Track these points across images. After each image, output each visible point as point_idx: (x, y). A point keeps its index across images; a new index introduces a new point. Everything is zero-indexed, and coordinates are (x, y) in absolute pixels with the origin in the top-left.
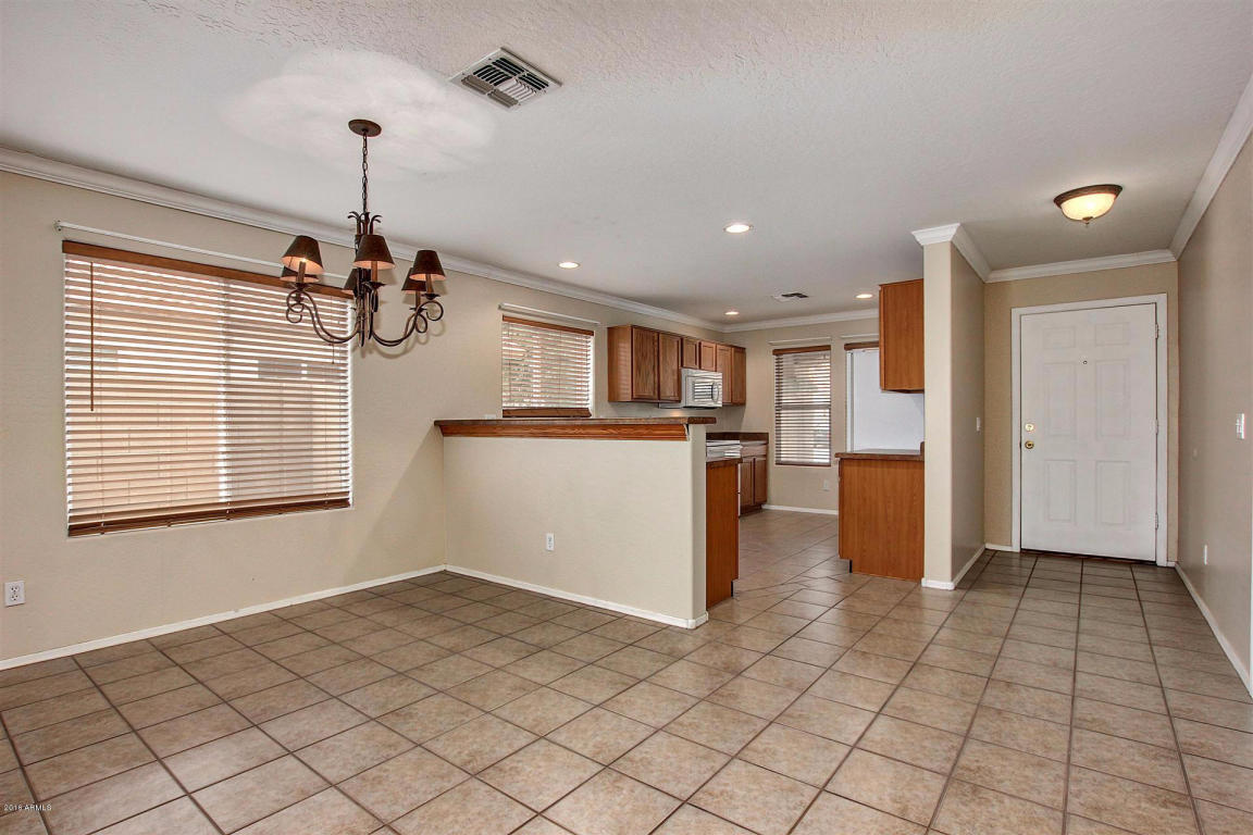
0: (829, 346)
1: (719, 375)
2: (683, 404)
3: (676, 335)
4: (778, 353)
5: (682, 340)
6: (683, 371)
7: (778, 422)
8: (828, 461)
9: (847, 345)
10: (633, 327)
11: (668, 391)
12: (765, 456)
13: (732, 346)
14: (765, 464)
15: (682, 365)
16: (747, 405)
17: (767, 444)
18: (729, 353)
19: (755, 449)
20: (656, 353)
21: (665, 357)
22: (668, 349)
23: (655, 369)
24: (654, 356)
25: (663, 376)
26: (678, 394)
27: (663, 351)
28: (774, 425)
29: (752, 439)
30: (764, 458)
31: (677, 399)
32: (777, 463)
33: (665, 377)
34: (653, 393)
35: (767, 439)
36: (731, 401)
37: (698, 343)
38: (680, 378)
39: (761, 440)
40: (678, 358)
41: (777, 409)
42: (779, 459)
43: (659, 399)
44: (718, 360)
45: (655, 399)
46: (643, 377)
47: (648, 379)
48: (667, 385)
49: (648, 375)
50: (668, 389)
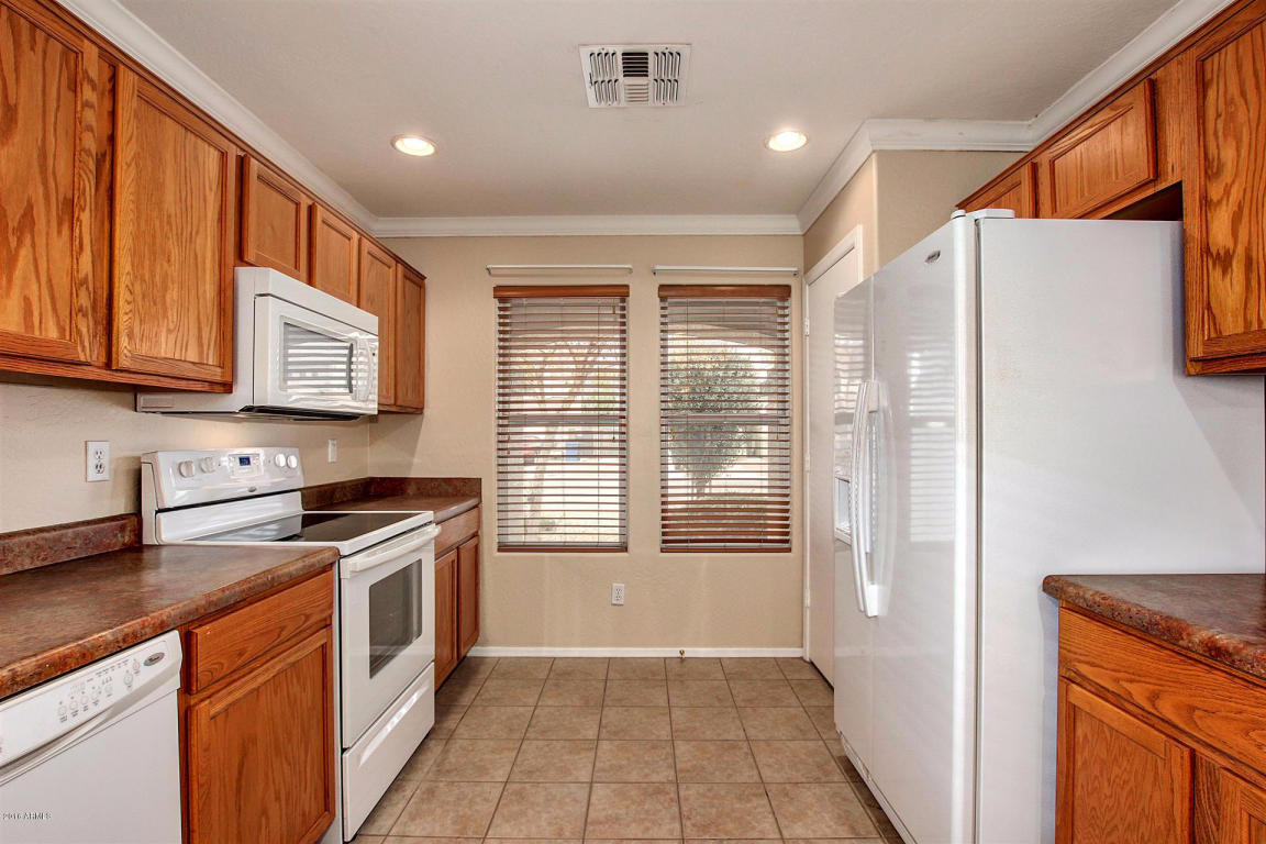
0: (626, 288)
1: (370, 324)
2: (240, 398)
3: (223, 131)
4: (503, 294)
5: (243, 162)
7: (504, 453)
8: (616, 539)
9: (663, 286)
11: (173, 335)
12: (476, 535)
13: (398, 260)
14: (476, 554)
15: (241, 258)
16: (427, 412)
17: (477, 506)
18: (392, 274)
20: (90, 143)
21: (151, 190)
22: (168, 156)
23: (85, 217)
24: (76, 151)
25: (137, 266)
26: (221, 356)
27: (137, 157)
28: (494, 461)
29: (440, 495)
30: (472, 542)
31: (217, 374)
32: (499, 550)
33: (152, 273)
34: (69, 330)
35: (479, 495)
36: (392, 402)
37: (305, 202)
38: (229, 293)
39: (463, 496)
40: (221, 219)
41: (501, 422)
42: (503, 539)
43: (108, 365)
44: (364, 278)
45: (80, 364)
47: (25, 254)
48: (164, 309)
49: (20, 231)
50: (168, 331)
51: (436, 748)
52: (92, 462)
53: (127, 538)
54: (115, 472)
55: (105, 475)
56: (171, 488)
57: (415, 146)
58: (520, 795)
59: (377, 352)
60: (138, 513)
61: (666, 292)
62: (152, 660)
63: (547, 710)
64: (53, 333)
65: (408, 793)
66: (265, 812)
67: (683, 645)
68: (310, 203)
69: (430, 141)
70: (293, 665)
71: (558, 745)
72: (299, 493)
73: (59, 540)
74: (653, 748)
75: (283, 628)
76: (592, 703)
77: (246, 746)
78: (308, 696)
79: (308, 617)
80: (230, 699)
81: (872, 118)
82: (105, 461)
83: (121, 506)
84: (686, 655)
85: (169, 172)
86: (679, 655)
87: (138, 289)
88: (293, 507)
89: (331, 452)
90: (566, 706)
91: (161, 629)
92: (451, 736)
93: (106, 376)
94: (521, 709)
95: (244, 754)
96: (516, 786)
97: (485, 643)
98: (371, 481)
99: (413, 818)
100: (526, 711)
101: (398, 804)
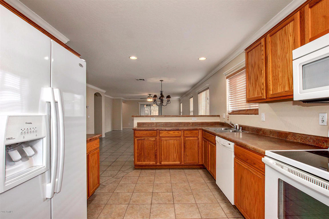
21: (275, 53)
22: (278, 41)
25: (272, 74)
27: (271, 49)
46: (252, 83)
47: (257, 83)
48: (279, 81)
49: (257, 80)
50: (280, 85)
52: (320, 120)
55: (325, 124)
62: (229, 144)
82: (326, 120)
85: (279, 45)
87: (273, 79)
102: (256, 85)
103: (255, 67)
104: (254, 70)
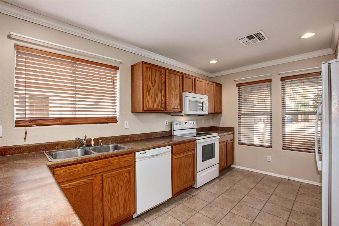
0: (271, 79)
1: (207, 97)
2: (183, 113)
3: (180, 73)
4: (239, 85)
5: (183, 76)
6: (183, 93)
7: (240, 122)
8: (270, 145)
9: (282, 78)
10: (143, 63)
11: (173, 105)
12: (233, 140)
13: (214, 82)
14: (233, 144)
15: (183, 91)
16: (223, 113)
17: (233, 133)
18: (213, 86)
19: (227, 137)
20: (163, 82)
21: (170, 85)
22: (172, 79)
23: (163, 92)
24: (161, 83)
25: (169, 96)
26: (180, 107)
27: (168, 81)
28: (237, 124)
29: (225, 131)
30: (232, 141)
31: (180, 110)
32: (239, 144)
33: (171, 97)
34: (161, 107)
35: (234, 131)
36: (213, 111)
37: (193, 78)
38: (181, 97)
39: (230, 131)
40: (180, 86)
41: (239, 115)
42: (240, 142)
43: (166, 110)
44: (206, 89)
45: (162, 111)
46: (152, 96)
47: (157, 98)
48: (172, 102)
49: (156, 95)
50: (173, 104)
51: (218, 180)
52: (166, 123)
53: (170, 134)
54: (169, 124)
55: (167, 125)
56: (175, 127)
57: (214, 62)
58: (230, 192)
59: (208, 103)
60: (171, 131)
61: (283, 79)
62: (168, 149)
63: (244, 180)
64: (160, 107)
65: (210, 185)
66: (183, 175)
67: (289, 176)
68: (195, 78)
69: (216, 60)
70: (188, 155)
71: (243, 187)
72: (196, 129)
73: (162, 133)
74: (265, 194)
75: (186, 149)
76: (255, 182)
77: (180, 165)
78: (190, 161)
79: (190, 148)
80: (178, 157)
81: (336, 22)
82: (167, 123)
83: (169, 130)
84: (290, 179)
85: (172, 82)
86: (288, 178)
87: (169, 99)
88: (195, 131)
89: (203, 122)
90: (248, 181)
91: (169, 145)
92: (221, 179)
93: (166, 112)
94: (238, 179)
95: (180, 166)
96: (229, 190)
97: (235, 165)
98: (212, 127)
99: (209, 189)
100: (239, 179)
101: (207, 186)
102: (156, 99)
103: (155, 84)
104: (155, 87)
